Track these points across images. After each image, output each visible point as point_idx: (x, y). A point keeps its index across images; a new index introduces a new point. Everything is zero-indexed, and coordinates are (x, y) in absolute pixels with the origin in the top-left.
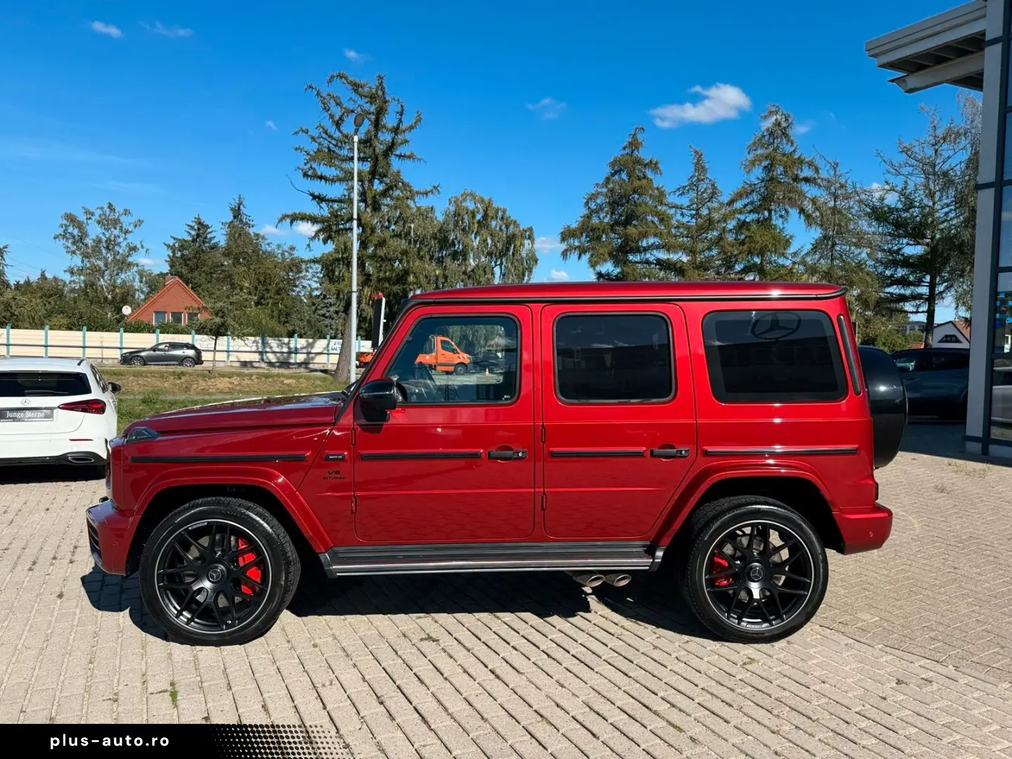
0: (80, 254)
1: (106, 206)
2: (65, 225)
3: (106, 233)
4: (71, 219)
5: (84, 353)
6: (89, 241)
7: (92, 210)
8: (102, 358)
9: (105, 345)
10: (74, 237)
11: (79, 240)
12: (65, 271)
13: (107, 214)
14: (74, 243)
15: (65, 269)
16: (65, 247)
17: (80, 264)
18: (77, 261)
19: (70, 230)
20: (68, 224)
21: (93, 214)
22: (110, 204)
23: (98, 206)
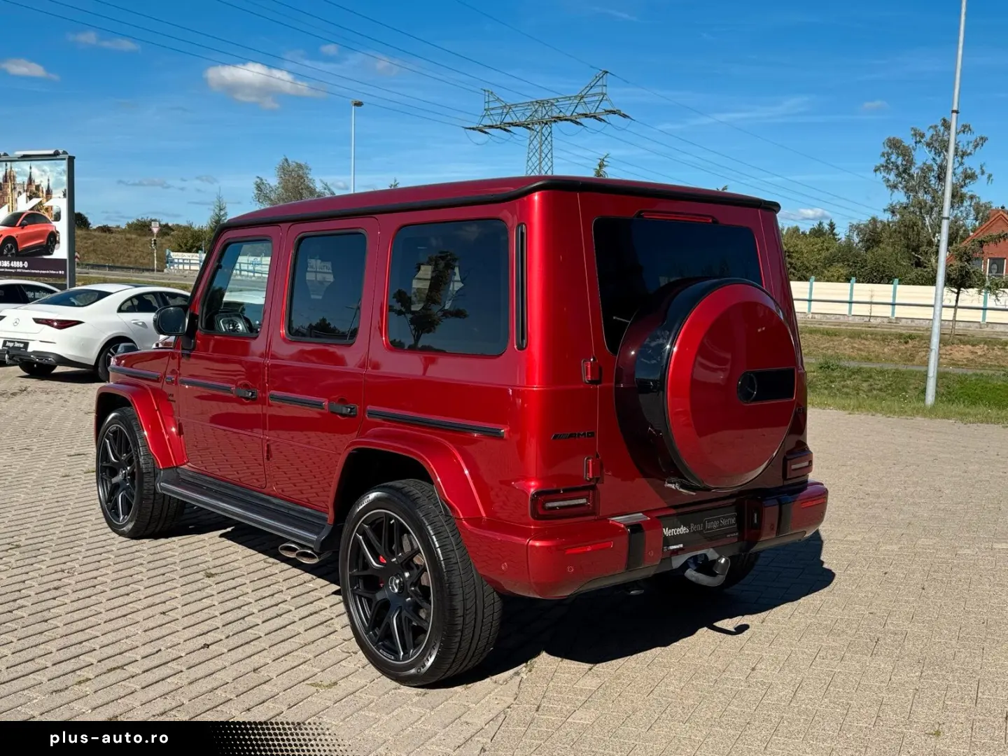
0: (902, 188)
1: (939, 123)
2: (888, 153)
3: (937, 158)
4: (895, 144)
5: (850, 310)
6: (914, 171)
7: (922, 130)
8: (870, 316)
9: (875, 300)
10: (897, 167)
11: (904, 172)
12: (885, 210)
13: (941, 134)
14: (898, 175)
15: (886, 208)
16: (884, 181)
17: (904, 200)
18: (900, 197)
19: (893, 158)
20: (890, 151)
21: (922, 136)
22: (944, 120)
23: (930, 125)
